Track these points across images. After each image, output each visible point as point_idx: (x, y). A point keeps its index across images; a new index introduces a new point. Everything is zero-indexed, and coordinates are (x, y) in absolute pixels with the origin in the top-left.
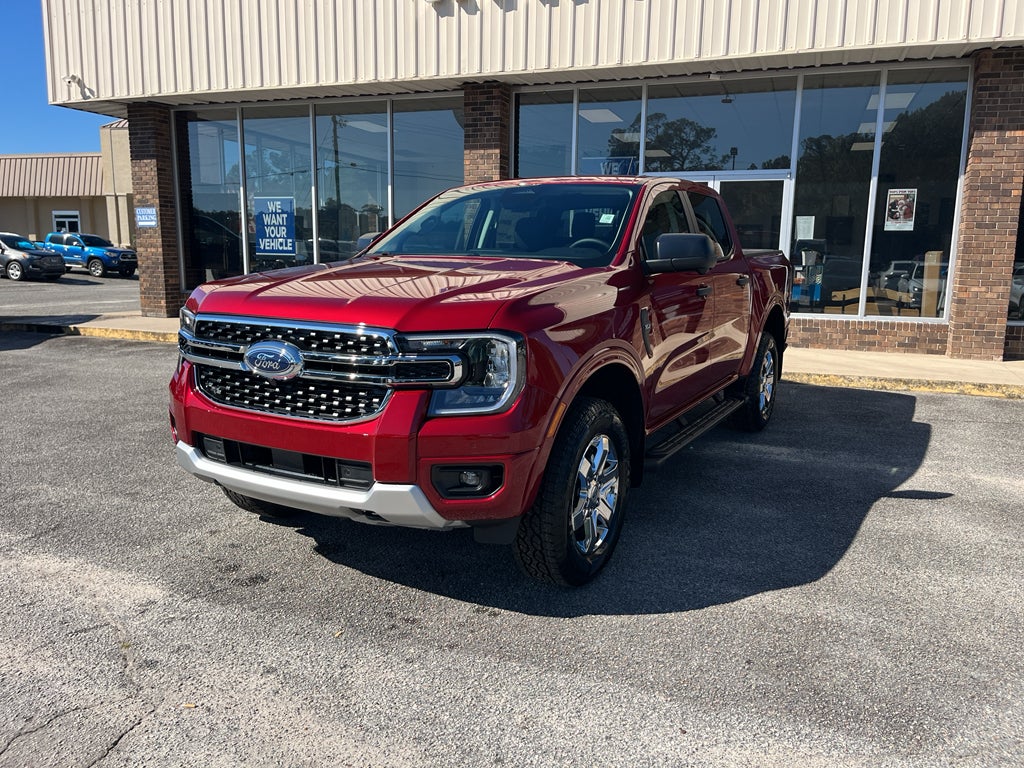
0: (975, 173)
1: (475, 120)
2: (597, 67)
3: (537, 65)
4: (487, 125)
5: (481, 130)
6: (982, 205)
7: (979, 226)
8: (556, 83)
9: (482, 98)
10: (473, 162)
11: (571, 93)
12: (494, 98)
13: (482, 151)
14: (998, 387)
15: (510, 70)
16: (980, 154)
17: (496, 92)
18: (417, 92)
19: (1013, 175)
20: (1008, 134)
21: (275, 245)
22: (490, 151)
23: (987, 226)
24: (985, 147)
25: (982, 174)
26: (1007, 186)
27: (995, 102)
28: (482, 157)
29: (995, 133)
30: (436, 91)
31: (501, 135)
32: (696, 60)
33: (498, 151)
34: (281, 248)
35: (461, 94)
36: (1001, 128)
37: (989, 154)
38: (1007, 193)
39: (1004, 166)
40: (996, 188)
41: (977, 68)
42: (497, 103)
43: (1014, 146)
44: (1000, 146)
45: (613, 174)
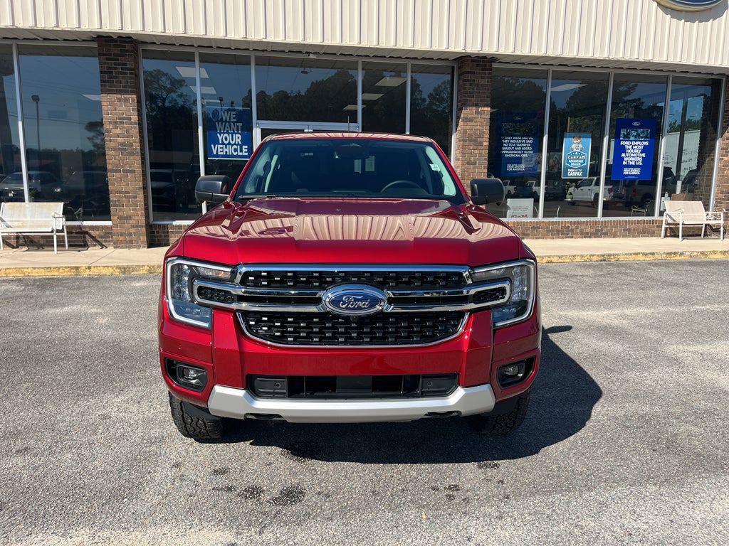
0: (465, 132)
1: (110, 68)
3: (175, 29)
4: (122, 73)
5: (116, 77)
6: (470, 151)
7: (468, 163)
8: (180, 45)
9: (117, 51)
10: (111, 103)
11: (193, 54)
12: (127, 51)
13: (119, 96)
15: (150, 30)
16: (466, 120)
17: (128, 46)
18: (45, 39)
19: (484, 133)
20: (480, 109)
22: (128, 96)
23: (472, 163)
24: (469, 116)
25: (468, 132)
26: (481, 140)
27: (473, 89)
28: (119, 100)
29: (474, 108)
30: (65, 40)
31: (136, 83)
33: (134, 96)
35: (95, 45)
36: (477, 105)
37: (471, 120)
38: (481, 144)
39: (479, 127)
40: (475, 141)
41: (459, 68)
42: (130, 56)
43: (484, 116)
44: (477, 116)
45: (232, 120)
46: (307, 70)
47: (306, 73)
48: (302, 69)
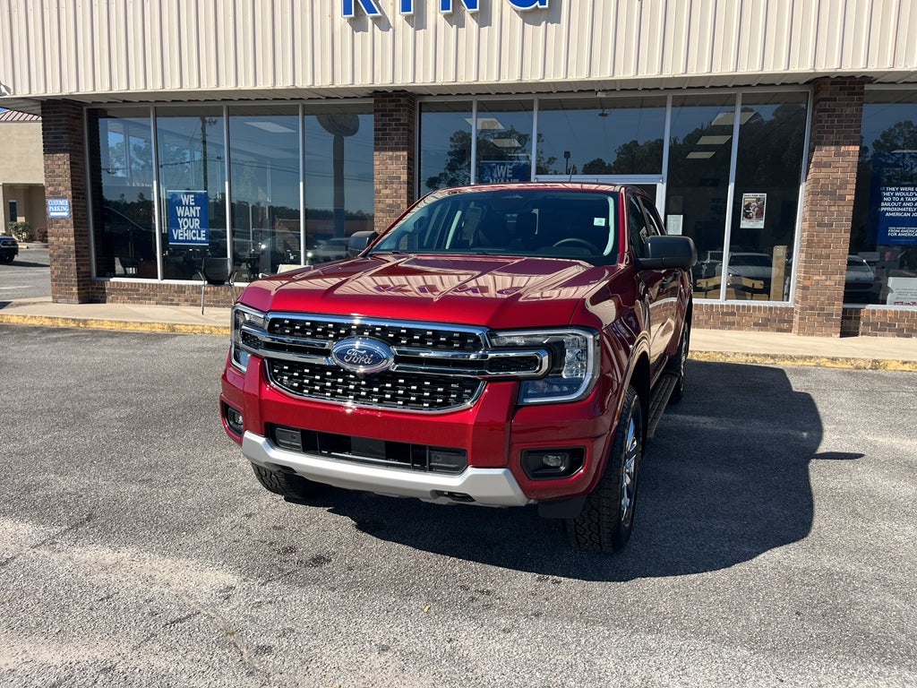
0: (816, 181)
1: (384, 125)
2: (500, 82)
3: (445, 78)
4: (395, 129)
5: (389, 134)
6: (822, 208)
7: (819, 225)
8: (457, 94)
9: (391, 106)
10: (383, 162)
11: (471, 104)
12: (402, 106)
13: (391, 153)
14: (847, 360)
15: (420, 82)
16: (819, 165)
17: (403, 101)
18: (327, 98)
19: (847, 182)
20: (843, 148)
21: (189, 235)
22: (399, 153)
23: (826, 225)
24: (825, 159)
25: (822, 181)
26: (842, 192)
27: (833, 122)
28: (391, 158)
29: (833, 148)
30: (345, 98)
31: (408, 139)
32: (586, 79)
33: (405, 153)
34: (194, 239)
35: (372, 101)
36: (837, 144)
37: (827, 165)
38: (842, 198)
39: (840, 175)
40: (833, 193)
41: (815, 94)
42: (404, 110)
43: (848, 158)
44: (837, 159)
45: (509, 176)
46: (606, 111)
47: (606, 115)
48: (601, 111)
